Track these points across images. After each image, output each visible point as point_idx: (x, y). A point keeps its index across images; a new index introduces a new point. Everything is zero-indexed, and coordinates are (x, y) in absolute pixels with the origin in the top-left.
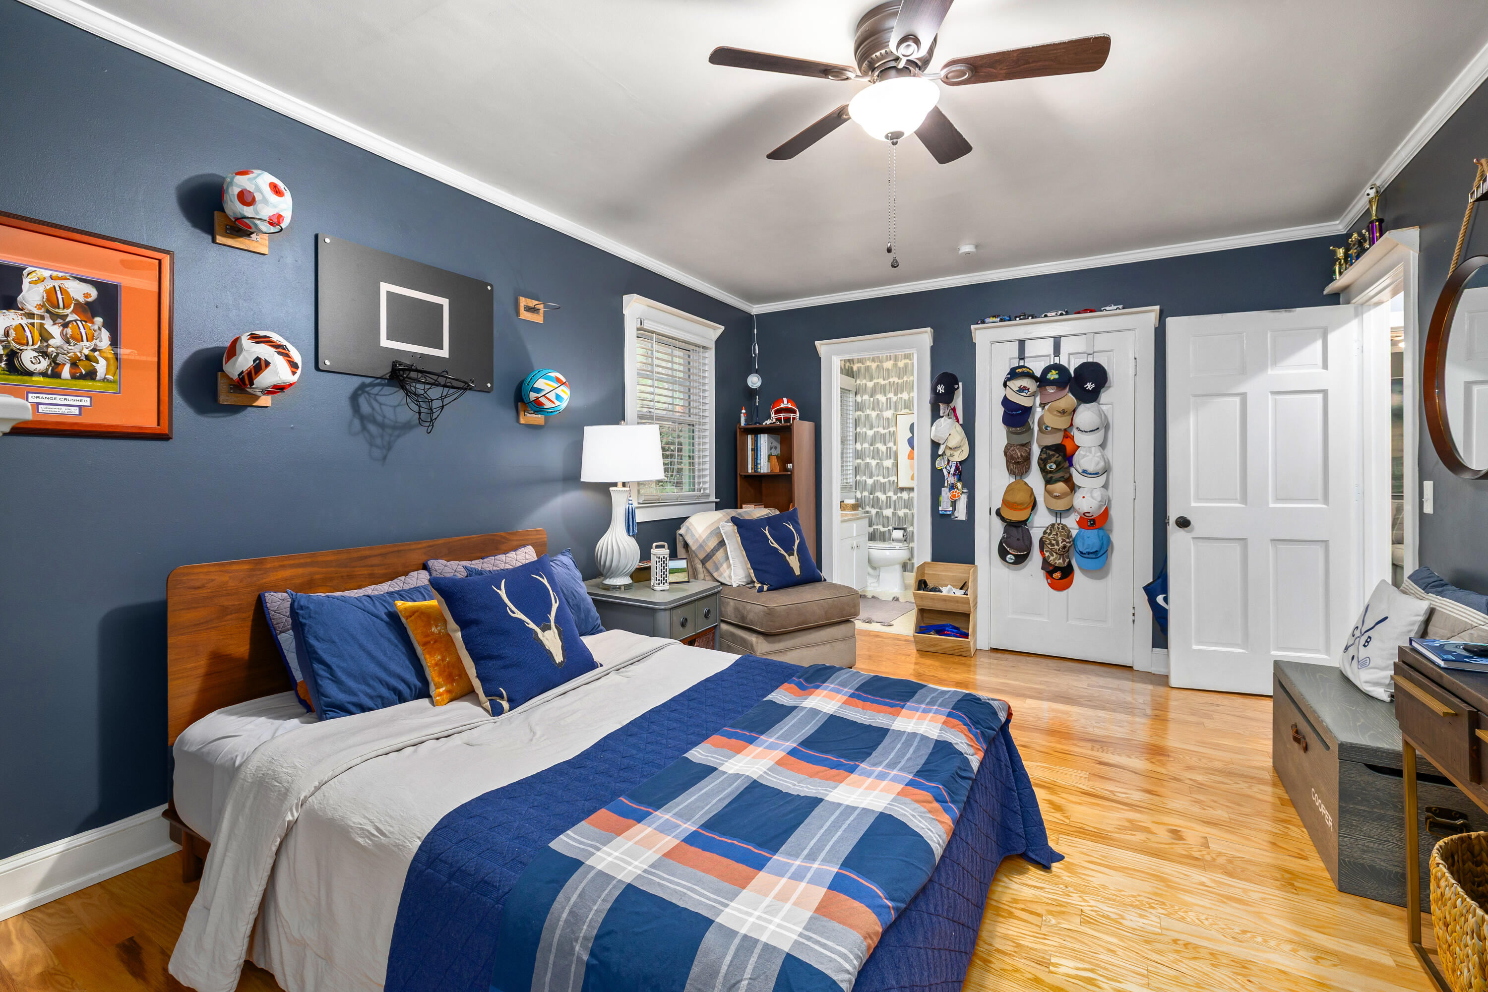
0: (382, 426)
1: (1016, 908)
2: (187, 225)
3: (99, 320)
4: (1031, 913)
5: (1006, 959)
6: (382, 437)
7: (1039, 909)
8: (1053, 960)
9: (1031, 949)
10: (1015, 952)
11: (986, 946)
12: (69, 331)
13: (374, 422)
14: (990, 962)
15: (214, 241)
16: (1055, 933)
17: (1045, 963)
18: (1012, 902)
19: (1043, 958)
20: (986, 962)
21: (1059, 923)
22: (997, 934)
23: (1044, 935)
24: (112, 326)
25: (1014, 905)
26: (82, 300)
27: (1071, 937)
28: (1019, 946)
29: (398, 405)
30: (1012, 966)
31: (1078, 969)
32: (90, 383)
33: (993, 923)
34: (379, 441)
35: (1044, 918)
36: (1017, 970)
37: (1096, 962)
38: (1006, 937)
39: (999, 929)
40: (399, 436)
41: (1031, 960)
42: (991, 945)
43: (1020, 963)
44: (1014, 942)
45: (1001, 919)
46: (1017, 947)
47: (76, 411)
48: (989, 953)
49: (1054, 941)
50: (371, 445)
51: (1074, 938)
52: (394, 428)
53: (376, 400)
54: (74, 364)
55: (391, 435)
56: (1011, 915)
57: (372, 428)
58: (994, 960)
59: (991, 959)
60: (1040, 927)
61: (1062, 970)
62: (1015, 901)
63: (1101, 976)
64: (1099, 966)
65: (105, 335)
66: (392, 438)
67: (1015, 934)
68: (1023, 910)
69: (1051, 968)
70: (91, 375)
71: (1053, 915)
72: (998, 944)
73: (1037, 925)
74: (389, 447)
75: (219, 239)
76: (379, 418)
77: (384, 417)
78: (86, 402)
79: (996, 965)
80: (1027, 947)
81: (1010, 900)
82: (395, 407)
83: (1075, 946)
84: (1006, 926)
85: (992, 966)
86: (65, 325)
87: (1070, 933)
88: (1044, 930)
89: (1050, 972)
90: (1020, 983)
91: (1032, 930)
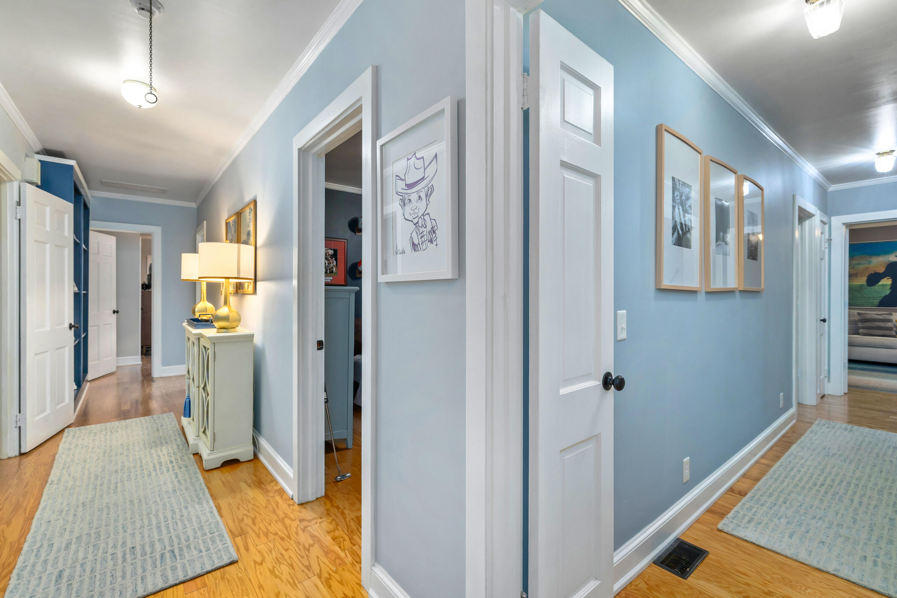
2: (350, 231)
3: (334, 258)
12: (329, 262)
15: (355, 234)
24: (336, 260)
26: (331, 254)
32: (332, 274)
47: (330, 281)
54: (330, 270)
65: (335, 262)
70: (332, 272)
75: (357, 234)
86: (328, 261)
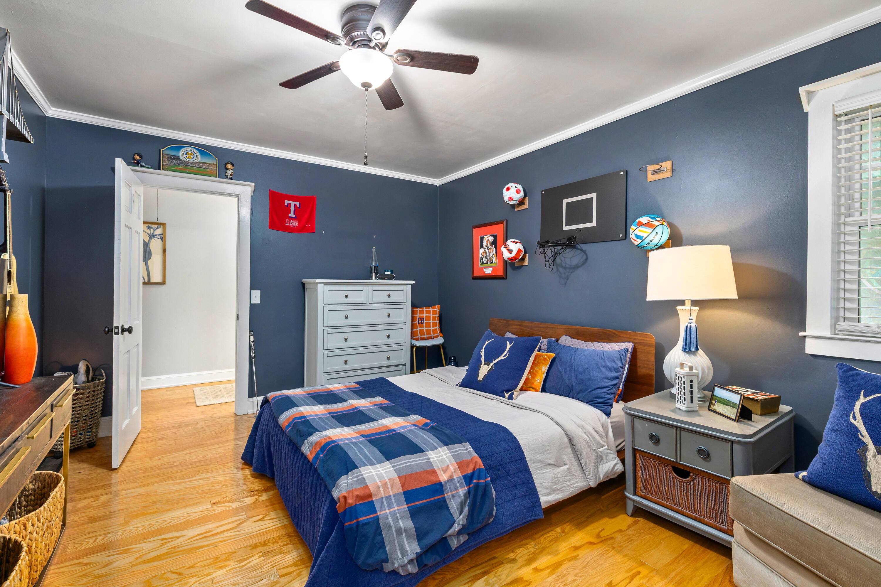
0: (565, 268)
1: (295, 570)
4: (286, 574)
5: (282, 544)
6: (565, 273)
7: (284, 580)
8: (262, 558)
9: (275, 556)
10: (281, 549)
11: (295, 542)
13: (562, 266)
14: (288, 538)
16: (268, 572)
17: (265, 554)
18: (300, 572)
19: (267, 556)
20: (290, 537)
21: (269, 580)
22: (294, 551)
23: (273, 567)
24: (496, 247)
25: (298, 571)
26: (492, 241)
27: (259, 576)
28: (281, 553)
29: (572, 257)
30: (278, 543)
31: (249, 562)
32: (492, 264)
33: (300, 554)
34: (563, 276)
35: (278, 576)
36: (275, 542)
37: (241, 573)
38: (289, 552)
39: (295, 553)
40: (572, 272)
41: (272, 551)
42: (293, 544)
43: (276, 546)
44: (284, 553)
45: (298, 559)
46: (282, 551)
47: (490, 272)
48: (291, 541)
49: (267, 567)
50: (560, 277)
51: (257, 577)
52: (570, 268)
53: (563, 256)
55: (568, 272)
56: (295, 565)
57: (561, 270)
58: (287, 539)
59: (289, 539)
60: (278, 570)
61: (256, 557)
62: (299, 575)
63: (237, 567)
64: (240, 571)
65: (495, 249)
66: (570, 274)
67: (287, 557)
68: (291, 573)
69: (261, 554)
70: (492, 262)
71: (275, 582)
72: (290, 547)
73: (279, 569)
74: (567, 278)
75: (516, 210)
76: (564, 265)
77: (566, 264)
78: (491, 269)
79: (286, 539)
80: (278, 555)
81: (302, 573)
82: (571, 258)
83: (255, 573)
84: (293, 557)
85: (286, 537)
87: (260, 578)
88: (274, 569)
89: (261, 552)
90: (271, 539)
91: (280, 565)
